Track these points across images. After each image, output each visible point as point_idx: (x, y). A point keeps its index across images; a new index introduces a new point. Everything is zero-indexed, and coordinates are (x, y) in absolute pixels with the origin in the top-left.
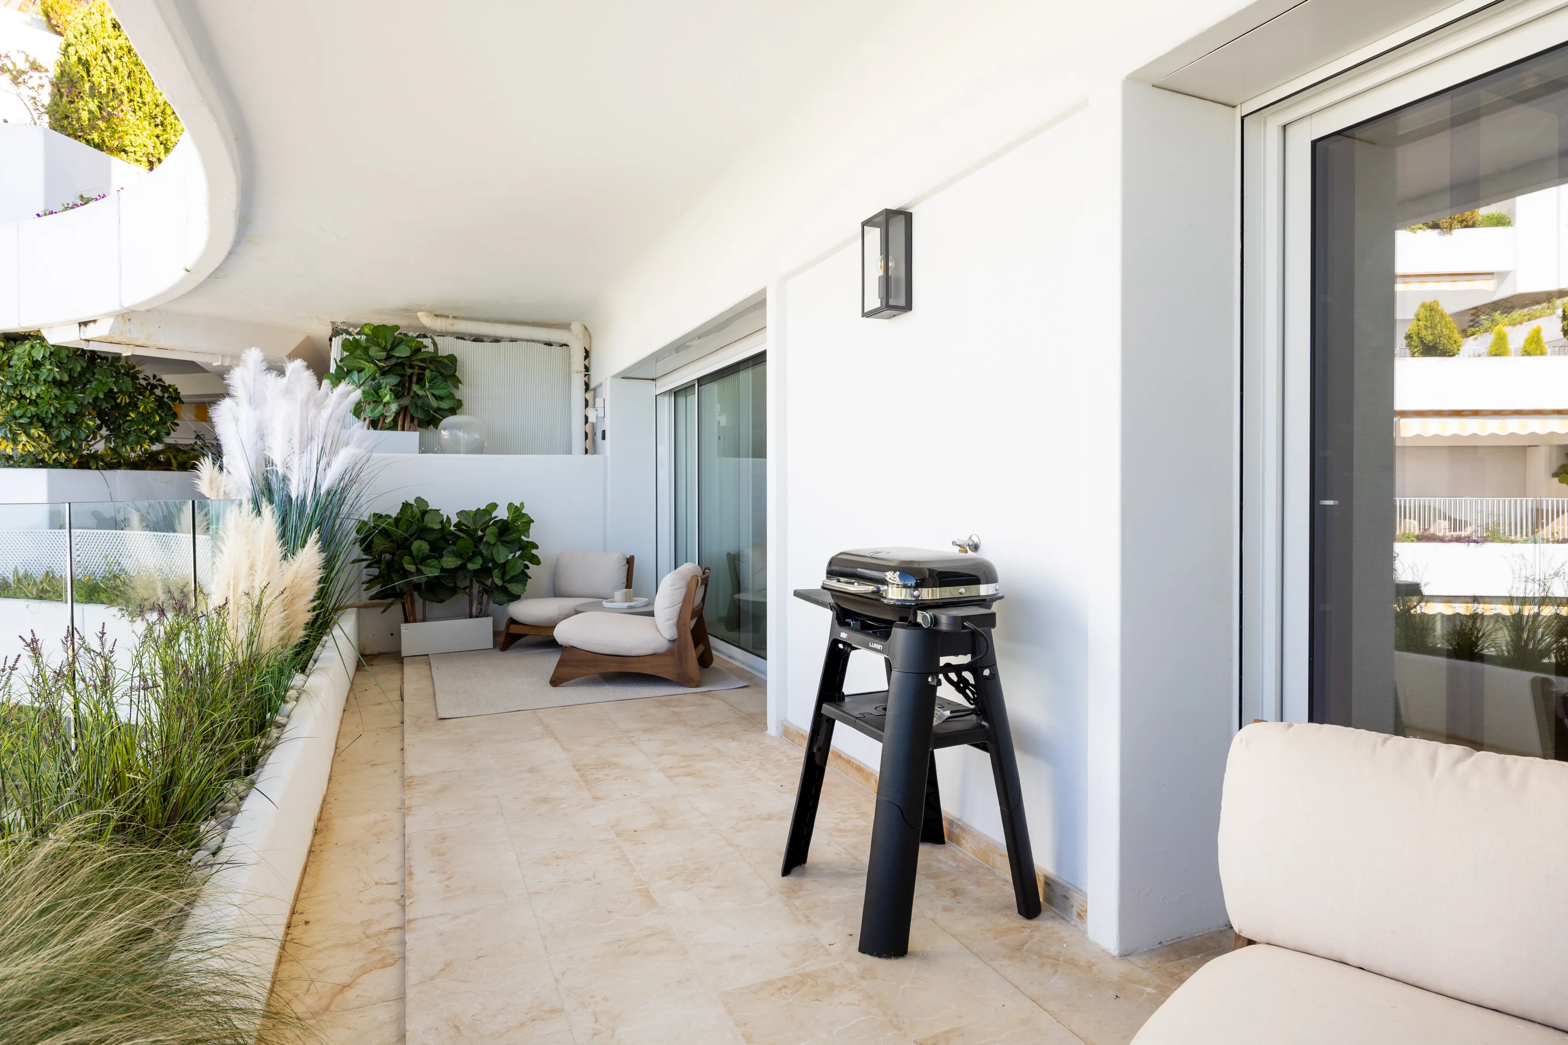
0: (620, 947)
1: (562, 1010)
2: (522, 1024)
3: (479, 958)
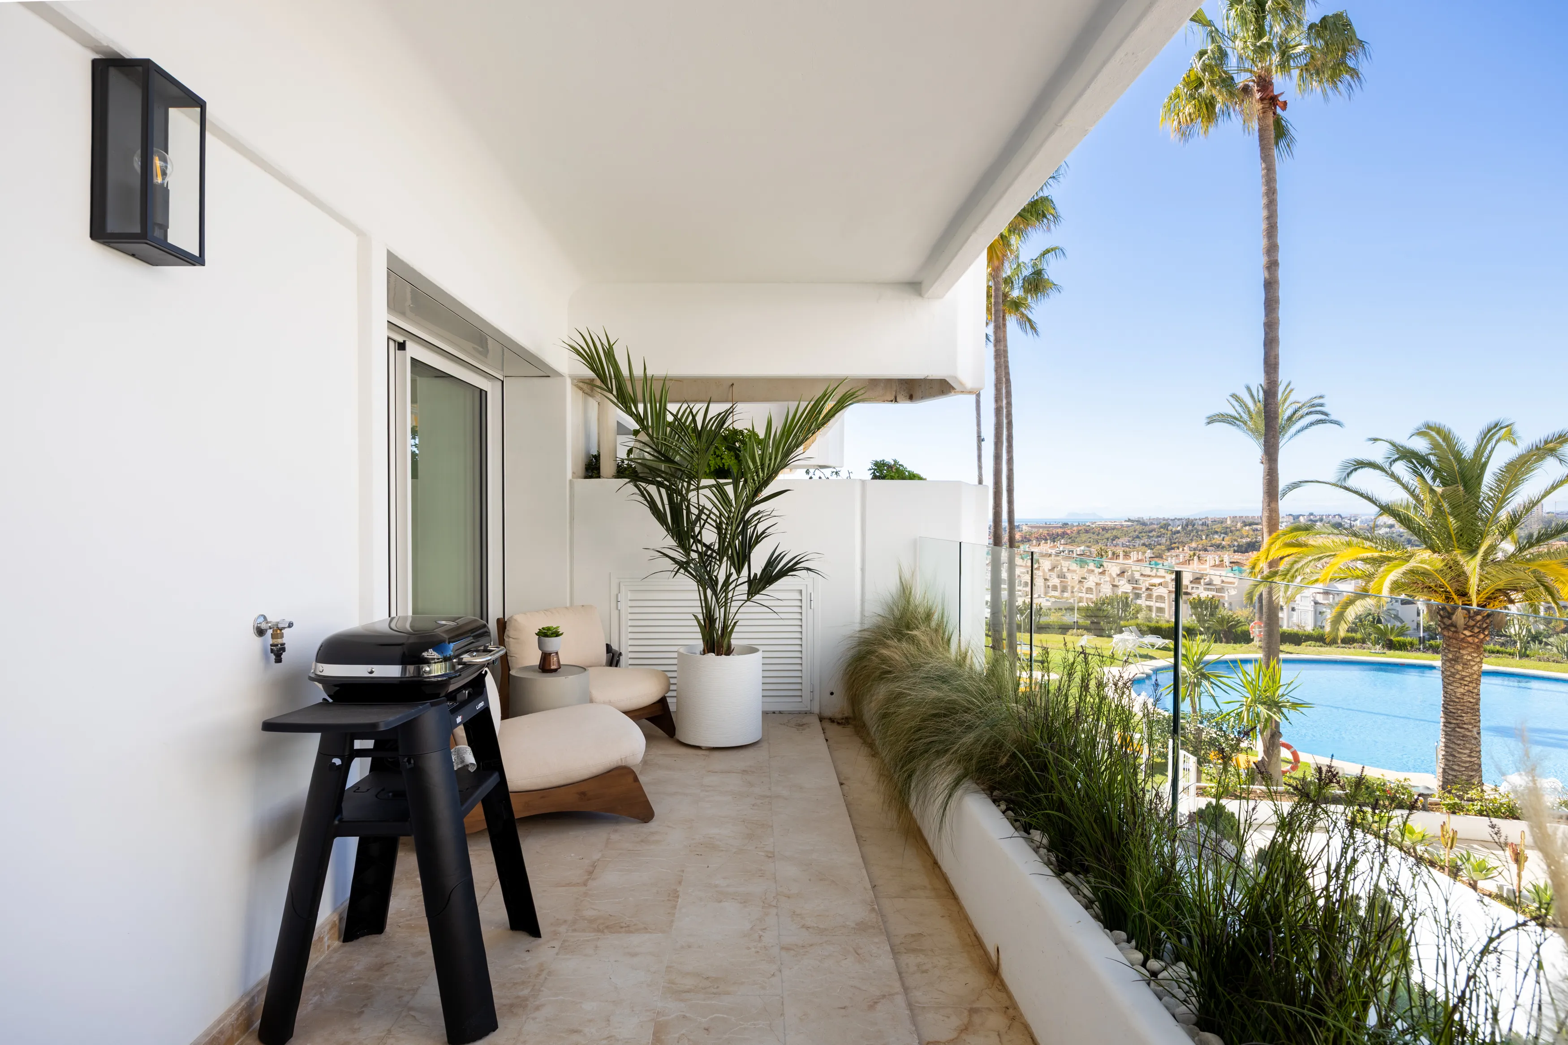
0: (718, 987)
1: (782, 948)
2: (811, 945)
3: (844, 1008)
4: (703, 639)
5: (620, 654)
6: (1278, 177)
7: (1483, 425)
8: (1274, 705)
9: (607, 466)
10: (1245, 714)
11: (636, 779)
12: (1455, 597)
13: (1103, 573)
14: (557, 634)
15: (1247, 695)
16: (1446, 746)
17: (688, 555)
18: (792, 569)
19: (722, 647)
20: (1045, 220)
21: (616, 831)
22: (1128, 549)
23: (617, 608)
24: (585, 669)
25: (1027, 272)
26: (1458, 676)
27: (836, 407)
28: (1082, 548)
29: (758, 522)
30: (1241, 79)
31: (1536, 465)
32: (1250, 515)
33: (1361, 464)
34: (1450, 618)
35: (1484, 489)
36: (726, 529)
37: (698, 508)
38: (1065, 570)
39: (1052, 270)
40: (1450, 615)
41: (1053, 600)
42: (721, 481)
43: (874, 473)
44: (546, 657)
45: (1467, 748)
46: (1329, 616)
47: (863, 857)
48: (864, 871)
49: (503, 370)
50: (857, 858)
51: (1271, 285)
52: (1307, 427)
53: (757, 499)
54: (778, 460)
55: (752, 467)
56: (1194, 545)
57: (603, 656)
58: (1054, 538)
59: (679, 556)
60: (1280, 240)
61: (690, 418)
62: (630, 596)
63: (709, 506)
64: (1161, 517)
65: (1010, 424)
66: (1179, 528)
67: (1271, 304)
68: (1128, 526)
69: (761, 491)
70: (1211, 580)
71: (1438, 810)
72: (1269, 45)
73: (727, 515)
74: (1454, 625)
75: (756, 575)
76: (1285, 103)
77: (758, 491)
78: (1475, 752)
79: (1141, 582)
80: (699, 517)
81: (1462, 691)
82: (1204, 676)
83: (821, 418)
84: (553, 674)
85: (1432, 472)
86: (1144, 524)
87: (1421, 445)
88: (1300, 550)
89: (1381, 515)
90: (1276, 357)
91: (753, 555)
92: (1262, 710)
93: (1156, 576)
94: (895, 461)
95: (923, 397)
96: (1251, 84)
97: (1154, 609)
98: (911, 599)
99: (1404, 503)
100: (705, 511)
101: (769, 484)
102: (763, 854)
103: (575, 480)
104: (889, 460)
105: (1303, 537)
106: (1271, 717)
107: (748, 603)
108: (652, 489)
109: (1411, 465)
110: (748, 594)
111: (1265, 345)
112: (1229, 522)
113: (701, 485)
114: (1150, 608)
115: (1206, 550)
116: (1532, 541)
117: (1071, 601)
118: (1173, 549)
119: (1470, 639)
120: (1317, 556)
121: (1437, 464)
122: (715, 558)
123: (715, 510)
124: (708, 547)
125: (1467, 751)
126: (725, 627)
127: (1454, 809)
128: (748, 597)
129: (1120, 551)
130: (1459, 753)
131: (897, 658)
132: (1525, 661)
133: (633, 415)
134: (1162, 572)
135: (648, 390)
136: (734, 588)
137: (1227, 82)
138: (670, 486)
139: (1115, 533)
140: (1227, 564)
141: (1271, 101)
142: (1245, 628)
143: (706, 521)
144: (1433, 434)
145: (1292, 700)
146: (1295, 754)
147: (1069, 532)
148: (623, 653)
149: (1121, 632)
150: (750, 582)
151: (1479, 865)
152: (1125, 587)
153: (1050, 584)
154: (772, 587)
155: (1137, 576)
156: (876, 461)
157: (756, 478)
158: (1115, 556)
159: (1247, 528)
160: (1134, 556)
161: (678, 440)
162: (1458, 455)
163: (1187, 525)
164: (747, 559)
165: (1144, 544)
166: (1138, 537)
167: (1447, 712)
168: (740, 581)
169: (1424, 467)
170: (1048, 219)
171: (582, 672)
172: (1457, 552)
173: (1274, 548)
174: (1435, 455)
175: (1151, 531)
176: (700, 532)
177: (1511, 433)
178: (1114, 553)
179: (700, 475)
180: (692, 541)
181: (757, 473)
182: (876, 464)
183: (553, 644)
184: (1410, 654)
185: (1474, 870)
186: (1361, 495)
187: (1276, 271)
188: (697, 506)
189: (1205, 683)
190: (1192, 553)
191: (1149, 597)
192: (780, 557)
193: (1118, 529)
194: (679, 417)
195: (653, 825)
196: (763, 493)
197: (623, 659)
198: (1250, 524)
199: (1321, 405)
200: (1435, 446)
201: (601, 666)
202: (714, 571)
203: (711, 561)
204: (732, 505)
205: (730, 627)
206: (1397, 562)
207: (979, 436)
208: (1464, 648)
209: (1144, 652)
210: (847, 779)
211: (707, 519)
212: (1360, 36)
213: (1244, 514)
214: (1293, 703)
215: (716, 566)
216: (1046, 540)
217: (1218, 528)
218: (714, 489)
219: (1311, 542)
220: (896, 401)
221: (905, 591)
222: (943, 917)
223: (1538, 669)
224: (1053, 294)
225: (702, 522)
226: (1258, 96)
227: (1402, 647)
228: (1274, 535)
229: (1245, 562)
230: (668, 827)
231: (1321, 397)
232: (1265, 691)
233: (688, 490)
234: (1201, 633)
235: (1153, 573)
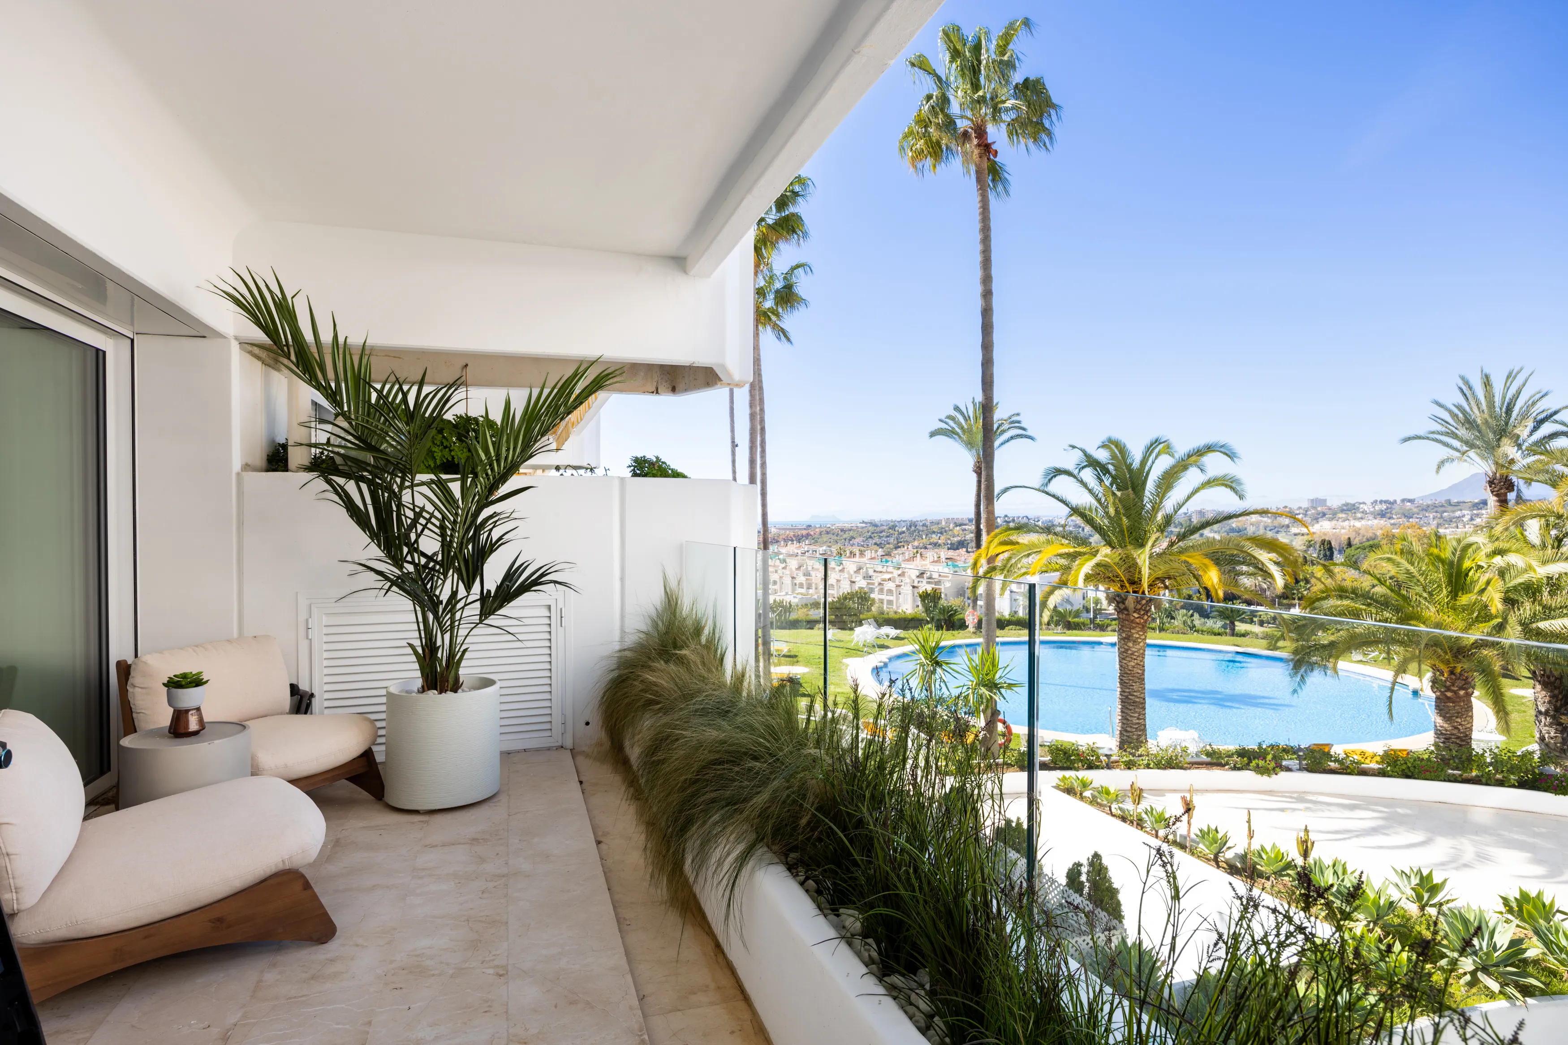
4: (422, 669)
5: (312, 695)
6: (992, 216)
7: (1147, 441)
8: (993, 686)
9: (297, 457)
10: (971, 697)
11: (307, 886)
12: (1127, 585)
13: (842, 571)
14: (197, 682)
15: (972, 679)
16: (1122, 712)
17: (401, 567)
18: (536, 583)
19: (448, 681)
20: (796, 236)
21: (274, 965)
22: (862, 548)
23: (307, 638)
24: (244, 727)
25: (778, 285)
26: (1130, 652)
27: (590, 388)
28: (824, 548)
29: (494, 527)
30: (962, 124)
31: (1182, 474)
32: (960, 517)
33: (1059, 472)
34: (1124, 603)
35: (1147, 493)
36: (452, 536)
37: (413, 510)
38: (810, 568)
39: (803, 286)
40: (1123, 601)
41: (800, 596)
42: (444, 477)
43: (634, 470)
44: (180, 716)
45: (1136, 712)
46: (1021, 603)
47: (627, 953)
48: (629, 978)
49: (132, 324)
50: (618, 959)
51: (987, 313)
52: (1008, 441)
53: (493, 498)
54: (518, 450)
55: (483, 457)
56: (916, 543)
57: (285, 699)
58: (799, 539)
59: (387, 568)
60: (994, 272)
61: (400, 396)
62: (325, 620)
63: (430, 508)
64: (890, 519)
65: (763, 429)
66: (904, 529)
67: (987, 328)
68: (863, 528)
69: (498, 488)
70: (931, 575)
71: (1117, 767)
72: (983, 97)
73: (452, 519)
74: (1126, 609)
75: (489, 591)
76: (996, 152)
77: (493, 487)
78: (1142, 716)
79: (874, 578)
80: (415, 522)
81: (1133, 664)
82: (938, 664)
83: (572, 399)
84: (193, 738)
85: (1110, 479)
86: (876, 526)
87: (1103, 456)
88: (1013, 547)
89: (1071, 515)
90: (992, 375)
91: (487, 567)
92: (983, 690)
93: (887, 572)
94: (657, 458)
95: (686, 390)
96: (970, 130)
97: (885, 602)
98: (678, 611)
99: (1088, 506)
100: (424, 514)
101: (507, 480)
102: (491, 971)
103: (244, 474)
104: (651, 456)
105: (1014, 537)
106: (991, 697)
107: (480, 625)
108: (351, 487)
109: (1096, 473)
110: (481, 615)
111: (983, 365)
112: (943, 523)
113: (415, 482)
114: (882, 601)
115: (926, 548)
116: (1182, 537)
117: (815, 597)
118: (899, 547)
119: (1138, 620)
120: (1026, 553)
121: (1114, 473)
122: (438, 571)
123: (437, 513)
124: (430, 558)
125: (1136, 715)
126: (451, 655)
127: (1129, 765)
128: (480, 619)
129: (856, 550)
130: (1131, 716)
131: (663, 682)
132: (1163, 634)
133: (321, 388)
134: (890, 569)
135: (341, 356)
136: (463, 608)
137: (949, 124)
138: (373, 480)
139: (851, 533)
140: (944, 560)
141: (986, 148)
142: (961, 616)
143: (425, 527)
144: (1113, 447)
145: (1008, 681)
146: (1008, 728)
147: (812, 533)
148: (316, 691)
149: (861, 624)
150: (484, 598)
151: (1159, 817)
152: (861, 583)
153: (797, 581)
154: (513, 603)
155: (871, 572)
156: (636, 458)
157: (489, 472)
158: (852, 554)
159: (958, 528)
160: (868, 554)
161: (384, 423)
162: (1129, 467)
163: (910, 526)
164: (480, 571)
165: (875, 544)
166: (871, 537)
167: (1122, 683)
168: (470, 599)
169: (1104, 475)
170: (798, 235)
171: (241, 732)
172: (1129, 547)
173: (993, 546)
174: (1112, 464)
175: (881, 532)
176: (416, 541)
177: (1168, 447)
178: (851, 553)
179: (414, 469)
180: (405, 550)
181: (491, 465)
182: (636, 460)
183: (189, 697)
184: (1084, 632)
185: (1156, 822)
186: (1058, 498)
187: (991, 299)
188: (411, 507)
189: (939, 670)
190: (915, 551)
191: (881, 591)
192: (523, 568)
193: (854, 530)
194: (385, 393)
195: (332, 948)
196: (499, 491)
197: (316, 703)
198: (960, 525)
199: (1019, 422)
200: (1114, 456)
201: (281, 714)
202: (436, 587)
203: (433, 575)
204: (458, 507)
205: (459, 654)
206: (1086, 556)
207: (733, 442)
208: (1134, 628)
209: (880, 642)
210: (606, 834)
211: (427, 524)
212: (1055, 100)
213: (955, 517)
214: (1009, 684)
215: (440, 582)
216: (792, 541)
217: (935, 528)
218: (434, 486)
219: (1020, 541)
220: (657, 393)
221: (671, 603)
222: (732, 1032)
223: (1172, 640)
224: (802, 308)
225: (419, 528)
226: (975, 142)
227: (1077, 627)
228: (993, 534)
229: (958, 558)
230: (357, 945)
231: (1018, 414)
232: (987, 675)
233: (402, 487)
234: (928, 622)
235: (884, 570)
